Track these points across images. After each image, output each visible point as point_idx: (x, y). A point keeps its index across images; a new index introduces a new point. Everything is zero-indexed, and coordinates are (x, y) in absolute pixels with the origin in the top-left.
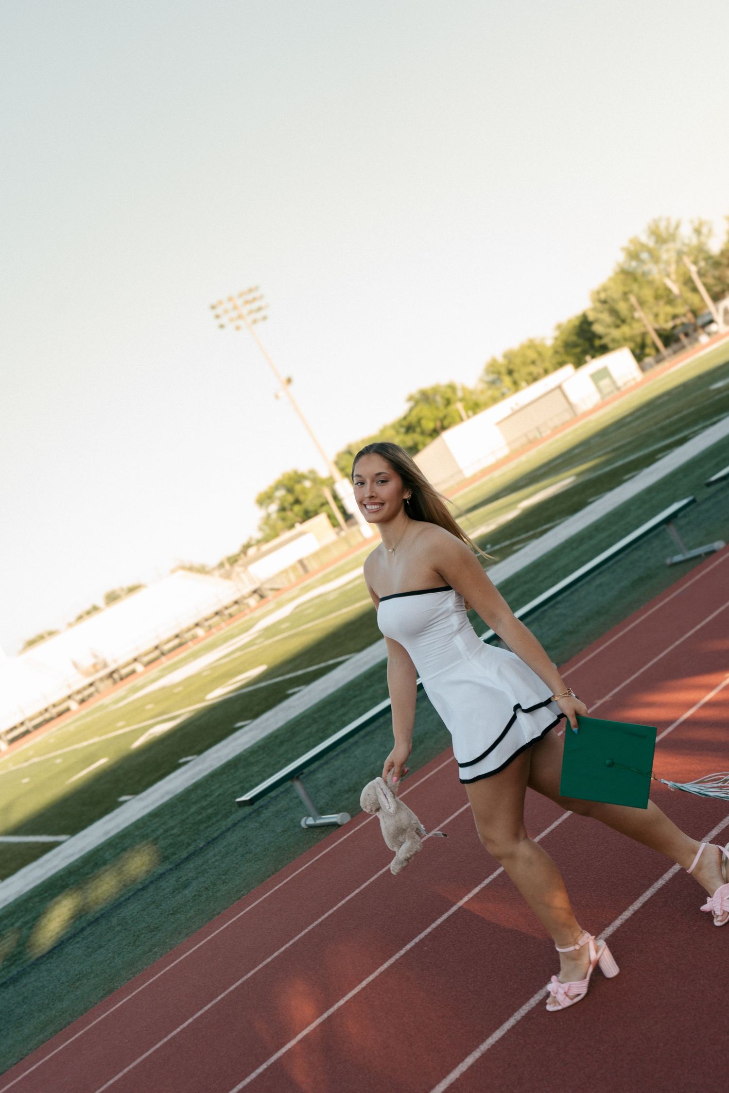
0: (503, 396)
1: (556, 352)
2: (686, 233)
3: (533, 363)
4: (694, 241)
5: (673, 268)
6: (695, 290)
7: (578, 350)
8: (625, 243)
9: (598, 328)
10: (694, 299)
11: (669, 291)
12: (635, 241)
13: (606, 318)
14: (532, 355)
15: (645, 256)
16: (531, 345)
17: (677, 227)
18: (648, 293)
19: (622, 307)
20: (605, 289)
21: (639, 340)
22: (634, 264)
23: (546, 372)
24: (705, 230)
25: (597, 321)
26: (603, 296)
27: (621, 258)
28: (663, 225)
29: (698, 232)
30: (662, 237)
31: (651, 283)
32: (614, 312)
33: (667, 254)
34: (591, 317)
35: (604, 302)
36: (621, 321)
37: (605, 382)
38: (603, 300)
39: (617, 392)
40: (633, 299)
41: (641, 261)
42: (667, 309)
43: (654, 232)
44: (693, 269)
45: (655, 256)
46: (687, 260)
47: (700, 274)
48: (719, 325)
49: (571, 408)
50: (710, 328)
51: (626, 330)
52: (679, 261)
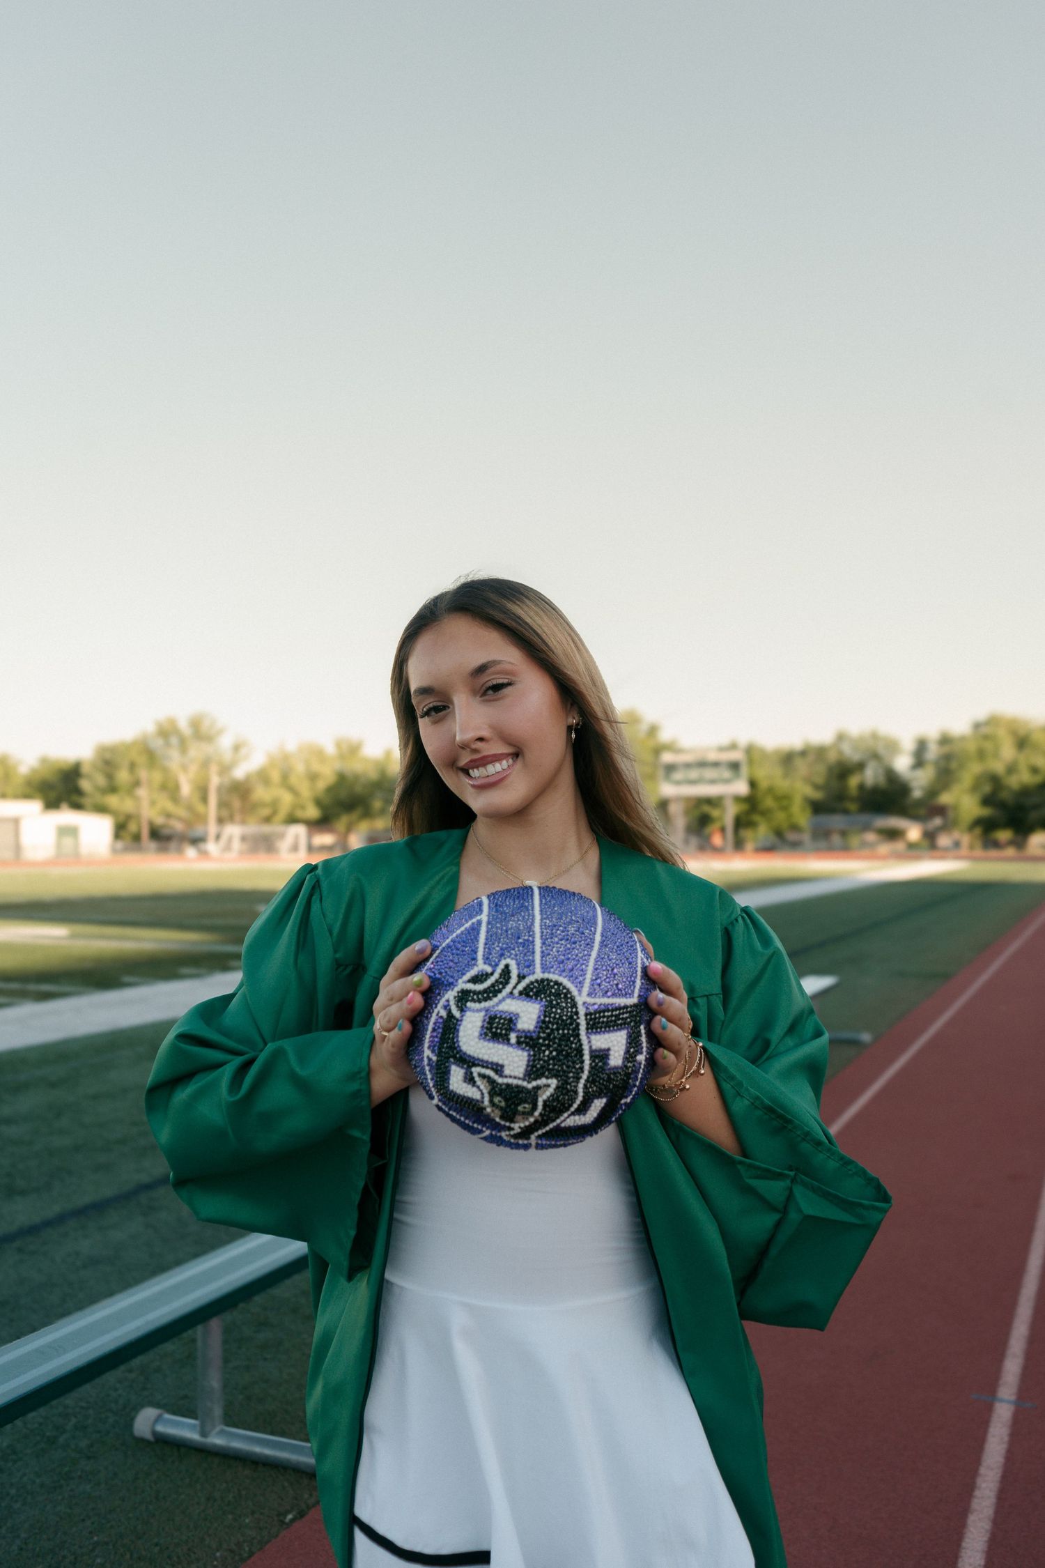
1: (30, 782)
2: (226, 742)
4: (227, 756)
5: (193, 769)
6: (204, 799)
7: (53, 795)
9: (85, 785)
10: (200, 808)
11: (177, 788)
12: (172, 722)
13: (101, 780)
15: (174, 741)
16: (3, 761)
17: (220, 732)
18: (157, 777)
19: (123, 776)
20: (114, 750)
21: (121, 819)
22: (160, 741)
23: (3, 796)
24: (243, 751)
25: (89, 777)
26: (108, 756)
27: (150, 728)
29: (237, 748)
30: (201, 731)
31: (165, 770)
32: (110, 777)
33: (196, 751)
34: (85, 769)
35: (106, 762)
36: (113, 789)
37: (68, 841)
38: (109, 760)
39: (76, 858)
40: (143, 774)
41: (168, 744)
42: (166, 804)
43: (196, 724)
44: (215, 781)
45: (183, 746)
46: (214, 769)
47: (219, 790)
48: (211, 847)
49: (18, 848)
50: (202, 846)
51: (113, 801)
52: (205, 764)
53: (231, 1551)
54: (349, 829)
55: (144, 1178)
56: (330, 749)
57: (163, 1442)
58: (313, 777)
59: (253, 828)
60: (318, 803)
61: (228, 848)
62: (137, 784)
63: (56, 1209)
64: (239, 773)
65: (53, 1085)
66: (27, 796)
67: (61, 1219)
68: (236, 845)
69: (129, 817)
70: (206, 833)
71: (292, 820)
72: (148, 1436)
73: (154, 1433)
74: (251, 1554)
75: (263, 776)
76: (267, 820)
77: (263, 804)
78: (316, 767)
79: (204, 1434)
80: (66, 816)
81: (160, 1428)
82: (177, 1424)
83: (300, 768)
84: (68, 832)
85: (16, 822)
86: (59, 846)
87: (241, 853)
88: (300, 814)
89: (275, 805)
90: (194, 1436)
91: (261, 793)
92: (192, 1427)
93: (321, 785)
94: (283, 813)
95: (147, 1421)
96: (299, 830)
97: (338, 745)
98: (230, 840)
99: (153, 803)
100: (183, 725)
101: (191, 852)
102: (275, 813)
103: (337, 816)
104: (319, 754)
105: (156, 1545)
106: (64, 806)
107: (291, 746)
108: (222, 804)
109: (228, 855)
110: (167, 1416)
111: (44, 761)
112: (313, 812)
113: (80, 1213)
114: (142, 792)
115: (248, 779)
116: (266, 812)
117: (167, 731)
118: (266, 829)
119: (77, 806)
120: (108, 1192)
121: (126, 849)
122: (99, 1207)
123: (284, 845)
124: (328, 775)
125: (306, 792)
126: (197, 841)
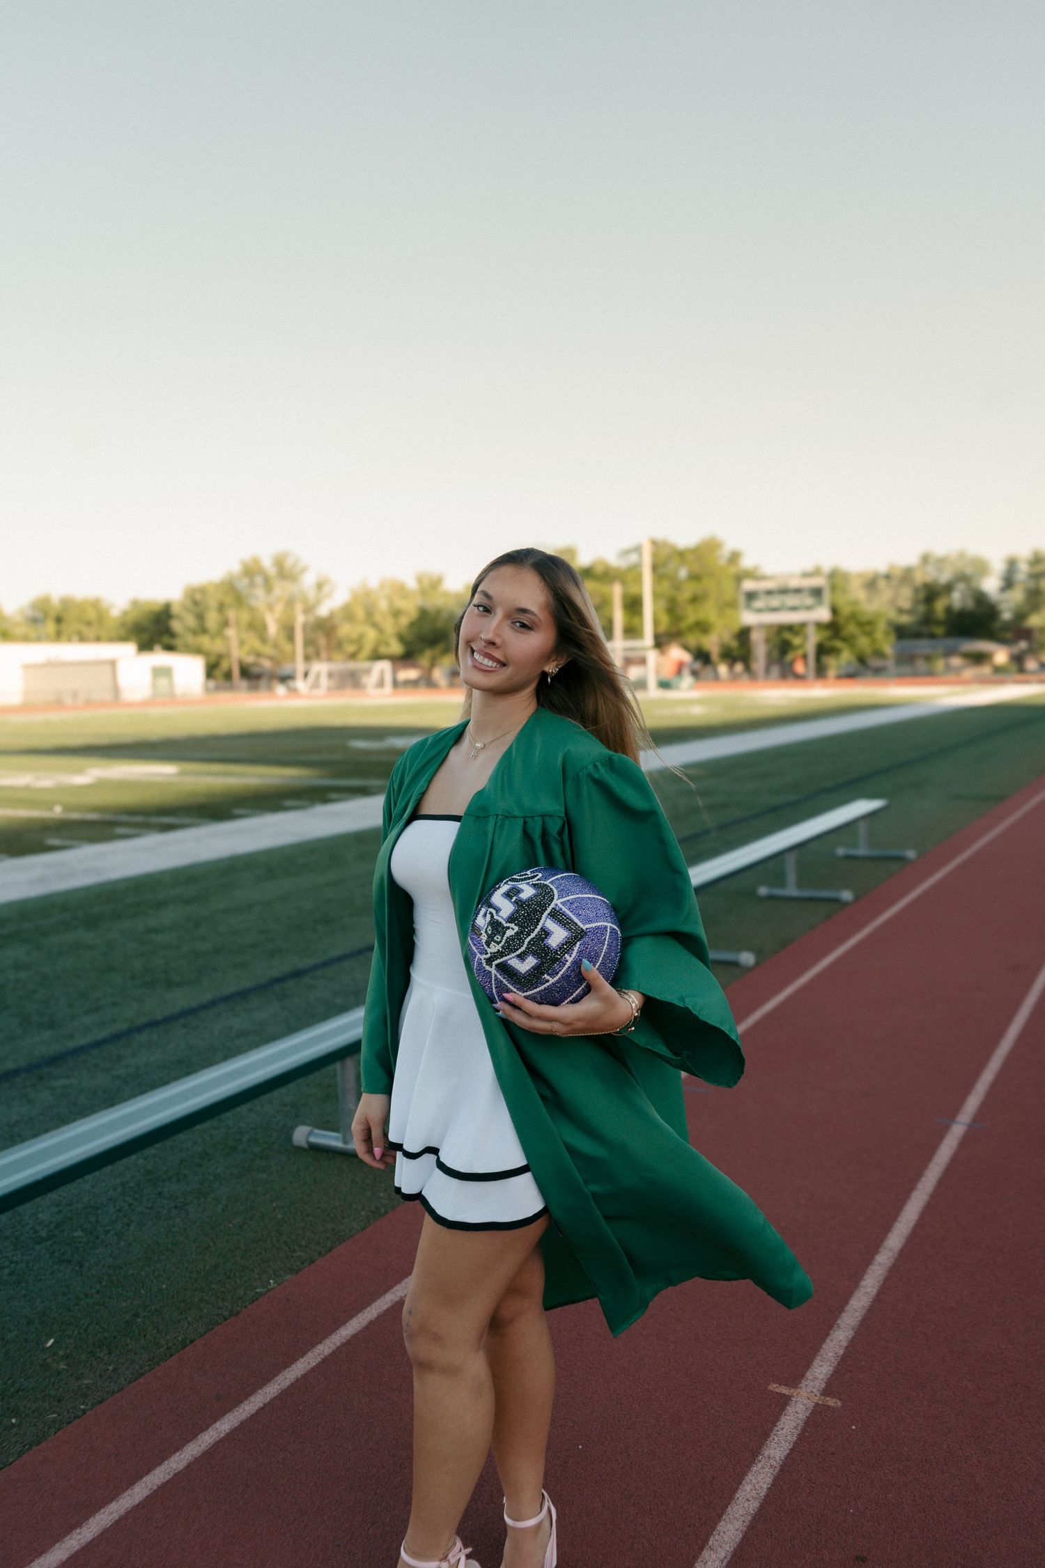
0: (38, 639)
1: (123, 625)
2: (308, 580)
3: (89, 624)
4: (311, 595)
5: (279, 608)
6: (291, 638)
7: (146, 637)
8: (247, 555)
9: (176, 625)
10: (287, 647)
11: (264, 627)
12: (256, 561)
13: (191, 621)
14: (92, 614)
15: (259, 580)
16: (96, 604)
17: (304, 570)
18: (245, 616)
19: (212, 619)
20: (203, 590)
21: (213, 659)
22: (245, 581)
23: (98, 639)
24: (326, 589)
25: (179, 618)
26: (198, 597)
27: (236, 568)
28: (289, 562)
29: (320, 586)
30: (285, 571)
31: (252, 610)
32: (200, 617)
33: (282, 589)
34: (176, 609)
35: (196, 603)
36: (204, 630)
37: (163, 682)
38: (196, 600)
39: (172, 698)
40: (231, 614)
41: (252, 584)
42: (255, 643)
43: (279, 563)
44: (300, 619)
45: (268, 584)
46: (299, 607)
47: (305, 627)
48: (300, 684)
49: (116, 690)
50: (291, 683)
51: (205, 641)
52: (290, 603)
53: (373, 1212)
54: (433, 665)
55: (276, 973)
56: (412, 584)
57: (316, 1149)
58: (396, 613)
59: (340, 665)
60: (401, 638)
61: (316, 685)
62: (225, 624)
63: (207, 997)
64: (323, 611)
65: (189, 902)
66: (123, 639)
67: (213, 1004)
68: (324, 681)
69: (220, 657)
70: (294, 671)
71: (376, 656)
72: (303, 1144)
73: (308, 1143)
74: (386, 1213)
75: (347, 613)
76: (353, 656)
77: (351, 642)
78: (402, 604)
79: (345, 1142)
80: (160, 658)
81: (313, 1139)
82: (325, 1136)
83: (383, 605)
84: (162, 673)
85: (113, 663)
86: (154, 685)
87: (329, 689)
88: (383, 650)
89: (359, 641)
90: (339, 1144)
91: (345, 630)
92: (337, 1139)
93: (404, 621)
94: (367, 651)
95: (302, 1135)
96: (385, 666)
97: (419, 580)
98: (318, 675)
99: (242, 643)
100: (267, 564)
101: (281, 690)
102: (360, 649)
103: (421, 651)
104: (401, 590)
105: (318, 1208)
106: (157, 647)
107: (373, 583)
108: (308, 642)
109: (317, 692)
110: (317, 1131)
111: (135, 603)
112: (396, 648)
113: (227, 999)
114: (231, 632)
115: (332, 616)
116: (351, 648)
117: (251, 570)
118: (352, 665)
119: (170, 648)
120: (248, 983)
121: (218, 688)
122: (243, 995)
123: (370, 680)
124: (410, 608)
125: (389, 627)
126: (285, 679)
